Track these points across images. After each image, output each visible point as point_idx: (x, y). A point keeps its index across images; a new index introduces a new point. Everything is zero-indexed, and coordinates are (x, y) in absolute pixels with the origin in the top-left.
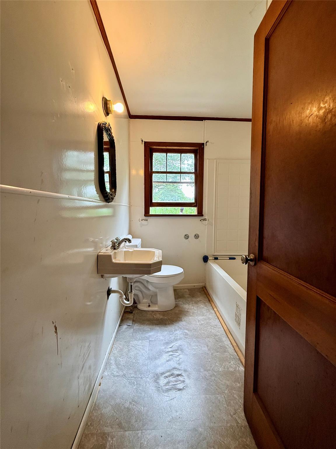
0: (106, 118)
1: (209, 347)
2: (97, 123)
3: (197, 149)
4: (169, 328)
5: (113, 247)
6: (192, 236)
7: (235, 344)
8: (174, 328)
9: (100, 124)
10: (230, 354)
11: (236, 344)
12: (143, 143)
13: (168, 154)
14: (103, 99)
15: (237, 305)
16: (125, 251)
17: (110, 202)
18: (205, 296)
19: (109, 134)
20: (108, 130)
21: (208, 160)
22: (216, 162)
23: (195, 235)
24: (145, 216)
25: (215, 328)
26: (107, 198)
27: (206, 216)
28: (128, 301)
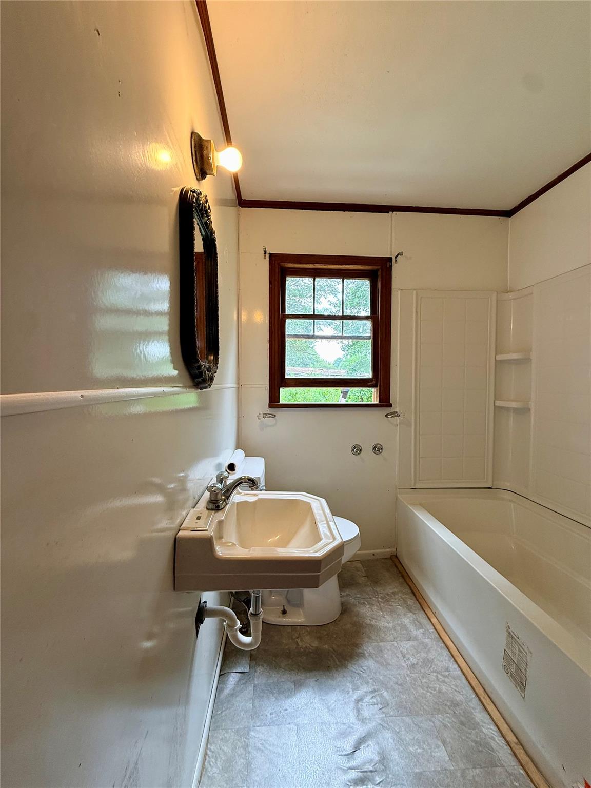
0: (199, 184)
1: (449, 745)
2: (177, 190)
3: (377, 270)
4: (338, 679)
5: (214, 503)
6: (367, 448)
7: (511, 738)
8: (349, 679)
9: (187, 192)
10: (510, 774)
11: (517, 738)
12: (268, 256)
13: (317, 279)
14: (193, 136)
15: (510, 633)
16: (237, 503)
17: (206, 388)
18: (401, 580)
19: (206, 223)
20: (204, 212)
21: (399, 292)
22: (417, 295)
23: (375, 447)
24: (270, 406)
25: (446, 680)
26: (200, 380)
27: (397, 405)
28: (249, 635)
